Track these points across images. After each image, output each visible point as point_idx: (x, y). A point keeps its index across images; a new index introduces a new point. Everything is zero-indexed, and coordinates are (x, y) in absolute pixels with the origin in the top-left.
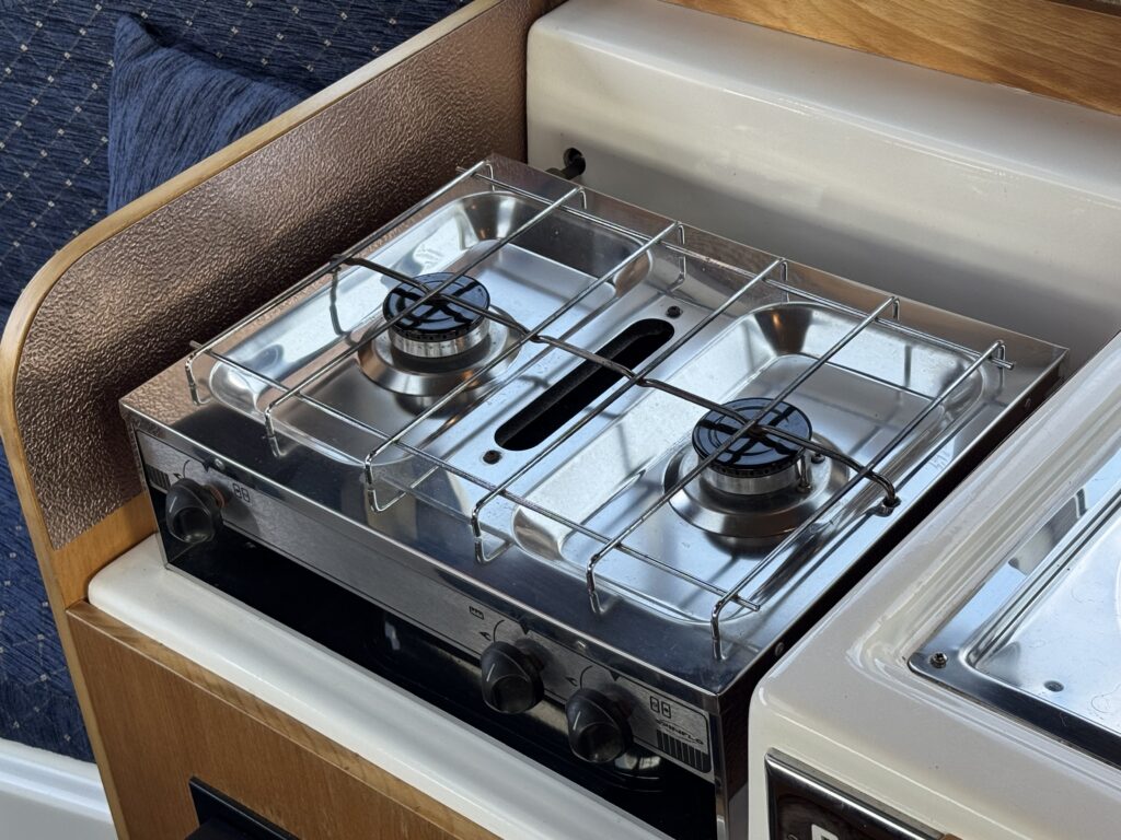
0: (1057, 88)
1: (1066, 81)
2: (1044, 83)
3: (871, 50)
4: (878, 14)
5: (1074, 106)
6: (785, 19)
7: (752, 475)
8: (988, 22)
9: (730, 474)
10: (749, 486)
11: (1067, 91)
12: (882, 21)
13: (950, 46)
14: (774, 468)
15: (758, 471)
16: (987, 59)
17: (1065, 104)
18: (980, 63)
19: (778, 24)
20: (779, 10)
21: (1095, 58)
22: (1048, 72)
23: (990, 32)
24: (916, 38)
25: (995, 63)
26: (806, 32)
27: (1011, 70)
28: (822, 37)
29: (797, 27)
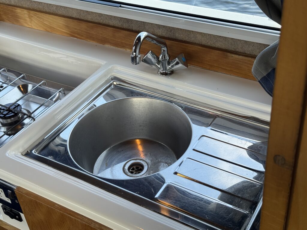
0: (81, 37)
1: (82, 36)
2: (79, 36)
3: (48, 32)
4: (47, 24)
5: (85, 41)
6: (31, 26)
7: (9, 118)
8: (66, 25)
9: (4, 119)
10: (9, 121)
11: (83, 38)
12: (48, 25)
13: (61, 30)
14: (13, 117)
15: (10, 117)
16: (68, 32)
17: (83, 40)
18: (67, 33)
19: (30, 27)
20: (30, 24)
21: (86, 31)
22: (79, 34)
23: (67, 27)
24: (55, 28)
25: (70, 33)
26: (36, 28)
27: (73, 34)
28: (39, 29)
29: (34, 27)
